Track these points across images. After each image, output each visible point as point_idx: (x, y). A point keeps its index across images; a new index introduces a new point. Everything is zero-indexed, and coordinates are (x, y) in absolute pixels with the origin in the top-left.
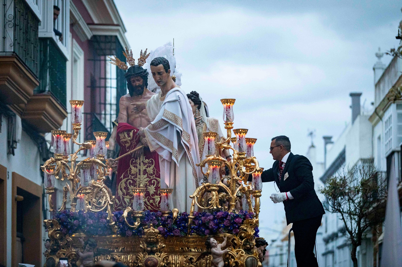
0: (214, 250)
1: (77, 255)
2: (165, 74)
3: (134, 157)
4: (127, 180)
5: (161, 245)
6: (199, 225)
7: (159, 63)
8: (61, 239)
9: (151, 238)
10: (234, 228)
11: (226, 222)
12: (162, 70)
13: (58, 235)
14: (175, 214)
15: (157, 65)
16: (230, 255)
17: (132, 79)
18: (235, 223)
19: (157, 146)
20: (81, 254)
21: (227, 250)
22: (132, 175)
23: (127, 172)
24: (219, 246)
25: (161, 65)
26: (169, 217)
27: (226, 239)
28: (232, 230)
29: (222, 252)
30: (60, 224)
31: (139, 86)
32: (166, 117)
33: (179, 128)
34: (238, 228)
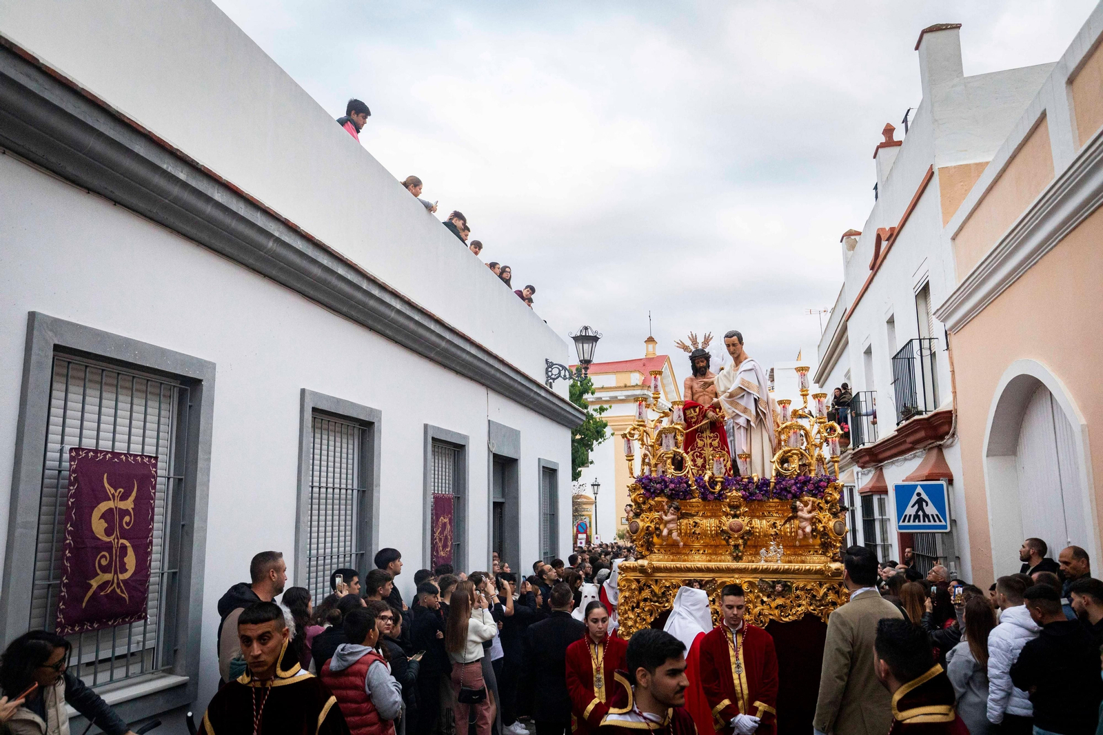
0: (800, 513)
1: (661, 519)
2: (739, 346)
3: (700, 432)
4: (694, 453)
5: (743, 509)
6: (782, 489)
7: (734, 336)
8: (644, 503)
9: (734, 502)
10: (820, 491)
11: (810, 486)
12: (737, 342)
13: (641, 499)
14: (756, 479)
15: (732, 337)
16: (817, 519)
17: (696, 361)
18: (820, 487)
19: (735, 414)
20: (664, 517)
21: (813, 514)
22: (699, 448)
23: (694, 446)
24: (805, 509)
25: (735, 337)
26: (749, 482)
27: (810, 503)
28: (817, 494)
29: (810, 516)
30: (643, 488)
31: (703, 367)
32: (743, 385)
33: (756, 395)
34: (823, 492)
